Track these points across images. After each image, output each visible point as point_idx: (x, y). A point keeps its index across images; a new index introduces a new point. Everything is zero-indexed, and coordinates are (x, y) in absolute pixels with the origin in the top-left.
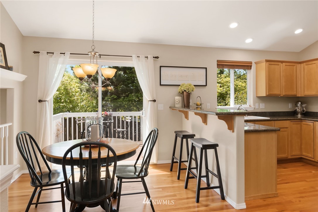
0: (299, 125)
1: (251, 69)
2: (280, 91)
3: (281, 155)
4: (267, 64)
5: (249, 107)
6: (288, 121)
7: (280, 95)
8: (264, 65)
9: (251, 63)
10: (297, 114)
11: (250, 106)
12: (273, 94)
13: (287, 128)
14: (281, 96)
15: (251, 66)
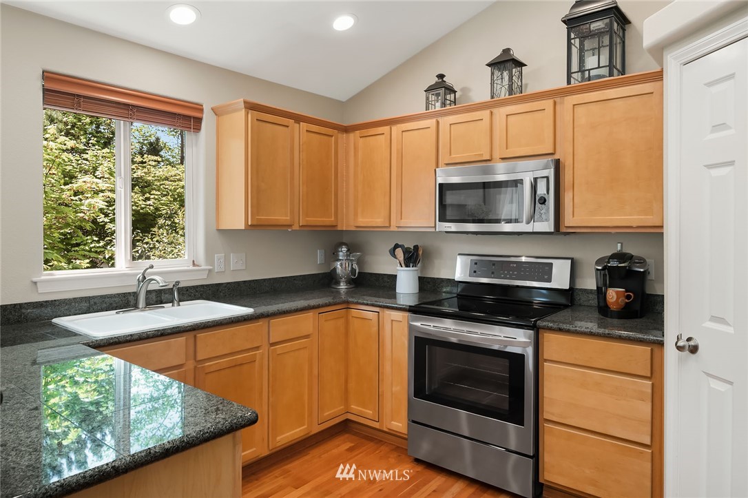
0: (341, 322)
1: (197, 128)
2: (292, 212)
3: (288, 434)
4: (249, 116)
5: (191, 267)
6: (310, 314)
7: (290, 226)
8: (239, 120)
9: (200, 108)
10: (338, 283)
11: (194, 264)
12: (266, 223)
13: (307, 336)
14: (294, 228)
15: (198, 121)
